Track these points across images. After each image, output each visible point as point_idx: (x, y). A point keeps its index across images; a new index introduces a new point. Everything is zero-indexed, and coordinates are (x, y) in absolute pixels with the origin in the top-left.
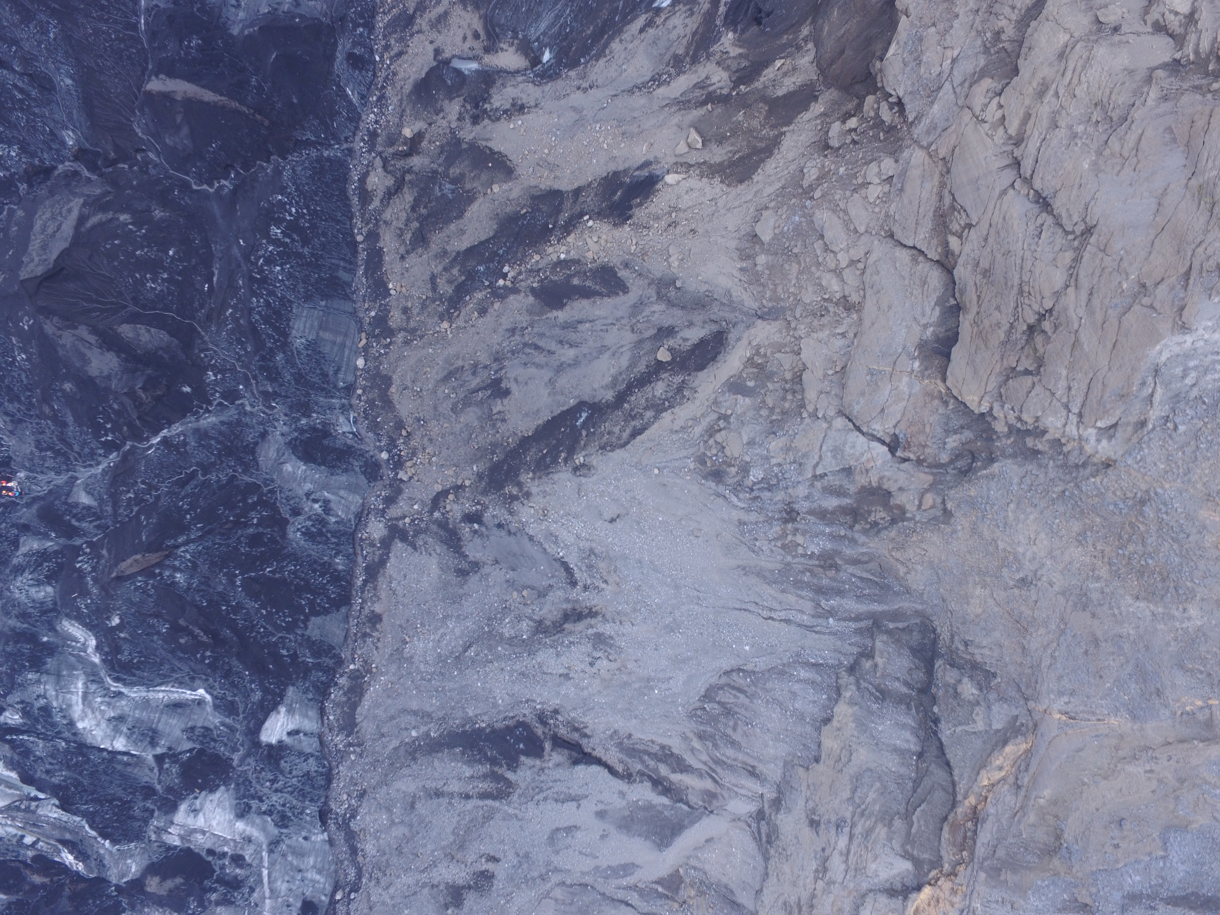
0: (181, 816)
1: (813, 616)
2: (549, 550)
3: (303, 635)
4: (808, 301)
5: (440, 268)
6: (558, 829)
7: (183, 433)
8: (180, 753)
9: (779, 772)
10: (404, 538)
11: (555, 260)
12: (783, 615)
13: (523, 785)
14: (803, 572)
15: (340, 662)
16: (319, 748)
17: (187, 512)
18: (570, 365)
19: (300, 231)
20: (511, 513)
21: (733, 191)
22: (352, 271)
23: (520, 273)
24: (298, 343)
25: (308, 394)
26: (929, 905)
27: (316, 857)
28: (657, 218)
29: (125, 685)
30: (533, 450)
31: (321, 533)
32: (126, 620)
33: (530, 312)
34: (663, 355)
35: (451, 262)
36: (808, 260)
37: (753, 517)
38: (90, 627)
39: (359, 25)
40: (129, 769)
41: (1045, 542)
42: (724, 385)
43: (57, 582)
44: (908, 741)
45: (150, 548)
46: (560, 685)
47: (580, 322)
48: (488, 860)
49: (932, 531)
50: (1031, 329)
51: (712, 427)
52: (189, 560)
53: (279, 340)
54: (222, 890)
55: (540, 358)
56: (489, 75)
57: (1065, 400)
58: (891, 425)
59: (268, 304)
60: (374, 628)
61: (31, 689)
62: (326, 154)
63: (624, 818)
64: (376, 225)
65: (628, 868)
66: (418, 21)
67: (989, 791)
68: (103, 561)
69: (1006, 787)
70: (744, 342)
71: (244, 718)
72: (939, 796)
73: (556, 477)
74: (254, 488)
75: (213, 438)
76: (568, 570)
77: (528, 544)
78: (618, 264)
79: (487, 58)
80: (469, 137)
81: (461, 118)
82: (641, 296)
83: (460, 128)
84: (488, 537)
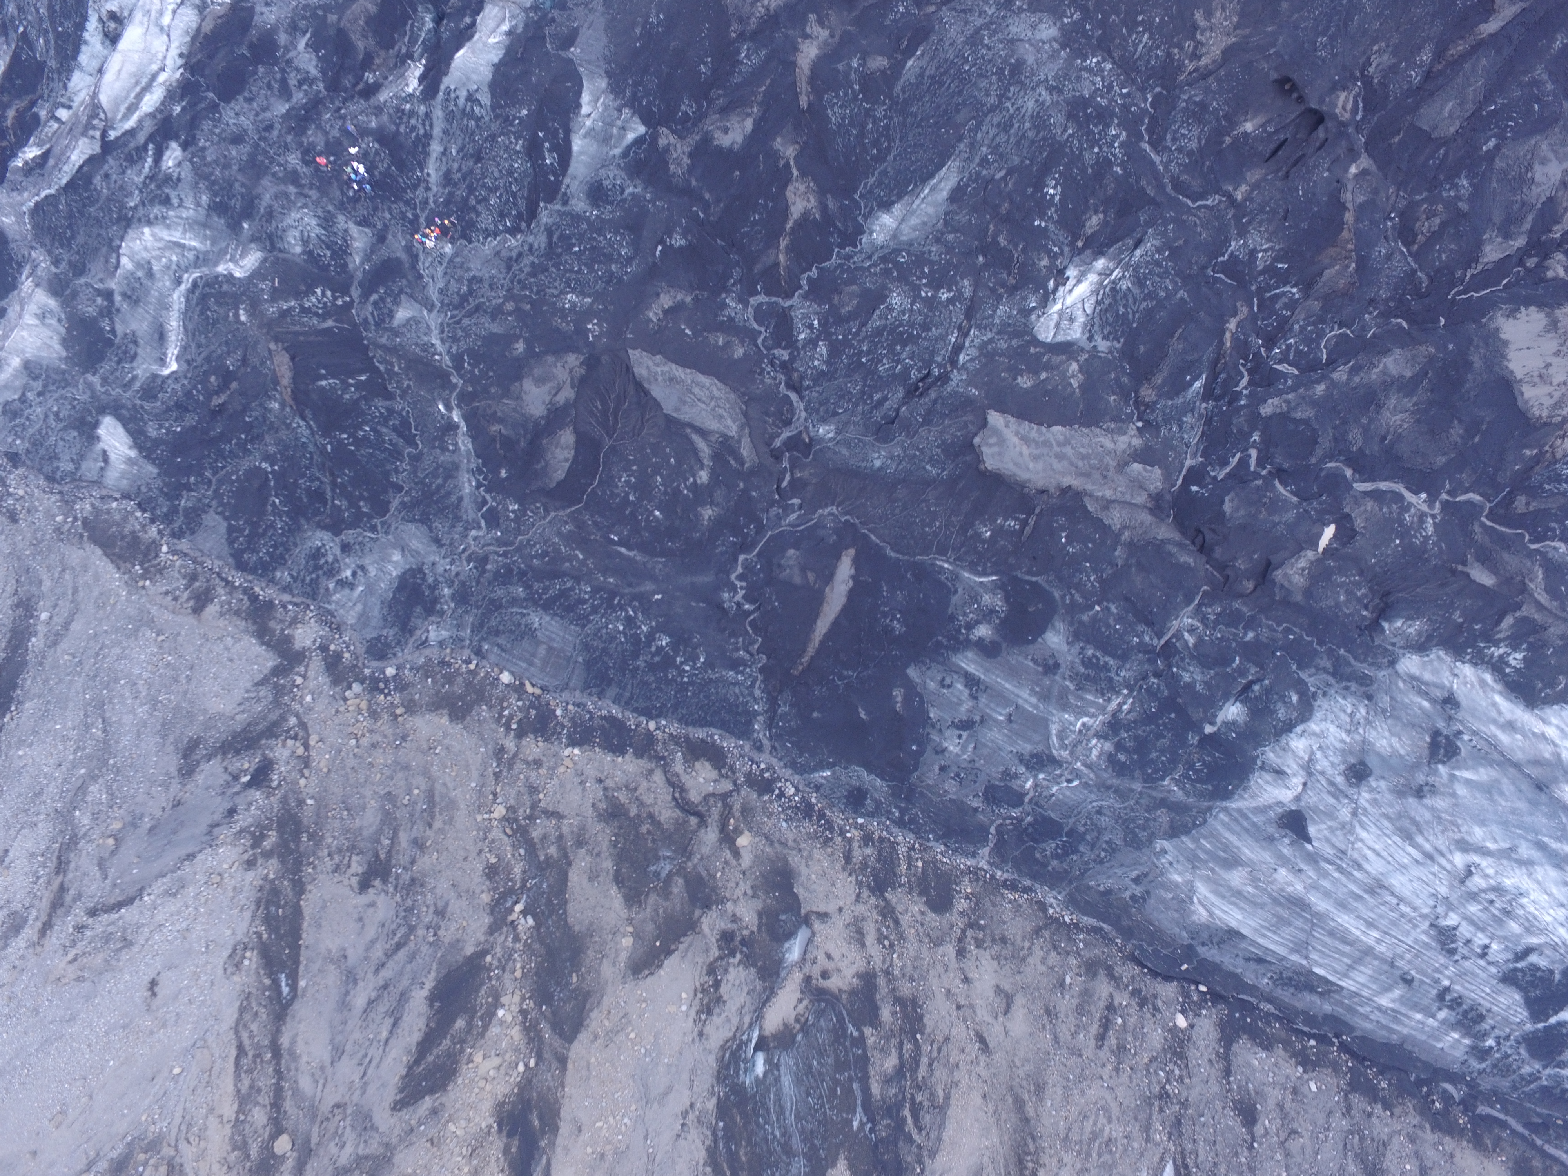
0: (41, 299)
2: (159, 883)
3: (210, 507)
5: (565, 830)
7: (457, 449)
8: (111, 320)
10: (277, 671)
11: (503, 1000)
15: (174, 536)
16: (84, 478)
17: (352, 435)
18: (347, 993)
19: (663, 667)
20: (241, 831)
22: (616, 700)
23: (516, 939)
24: (536, 618)
25: (478, 608)
29: (188, 292)
30: (289, 896)
31: (317, 568)
33: (452, 945)
34: (283, 1144)
35: (565, 848)
38: (250, 279)
39: (902, 815)
43: (305, 260)
47: (395, 1024)
53: (540, 598)
55: (380, 949)
56: (770, 976)
59: (582, 601)
60: (193, 596)
61: (192, 193)
62: (759, 720)
64: (656, 756)
66: (873, 901)
68: (315, 321)
71: (134, 405)
73: (248, 915)
74: (381, 509)
75: (445, 482)
76: (118, 906)
77: (183, 852)
78: (444, 1099)
79: (797, 977)
80: (706, 924)
81: (735, 919)
82: (377, 1129)
83: (722, 913)
84: (223, 794)
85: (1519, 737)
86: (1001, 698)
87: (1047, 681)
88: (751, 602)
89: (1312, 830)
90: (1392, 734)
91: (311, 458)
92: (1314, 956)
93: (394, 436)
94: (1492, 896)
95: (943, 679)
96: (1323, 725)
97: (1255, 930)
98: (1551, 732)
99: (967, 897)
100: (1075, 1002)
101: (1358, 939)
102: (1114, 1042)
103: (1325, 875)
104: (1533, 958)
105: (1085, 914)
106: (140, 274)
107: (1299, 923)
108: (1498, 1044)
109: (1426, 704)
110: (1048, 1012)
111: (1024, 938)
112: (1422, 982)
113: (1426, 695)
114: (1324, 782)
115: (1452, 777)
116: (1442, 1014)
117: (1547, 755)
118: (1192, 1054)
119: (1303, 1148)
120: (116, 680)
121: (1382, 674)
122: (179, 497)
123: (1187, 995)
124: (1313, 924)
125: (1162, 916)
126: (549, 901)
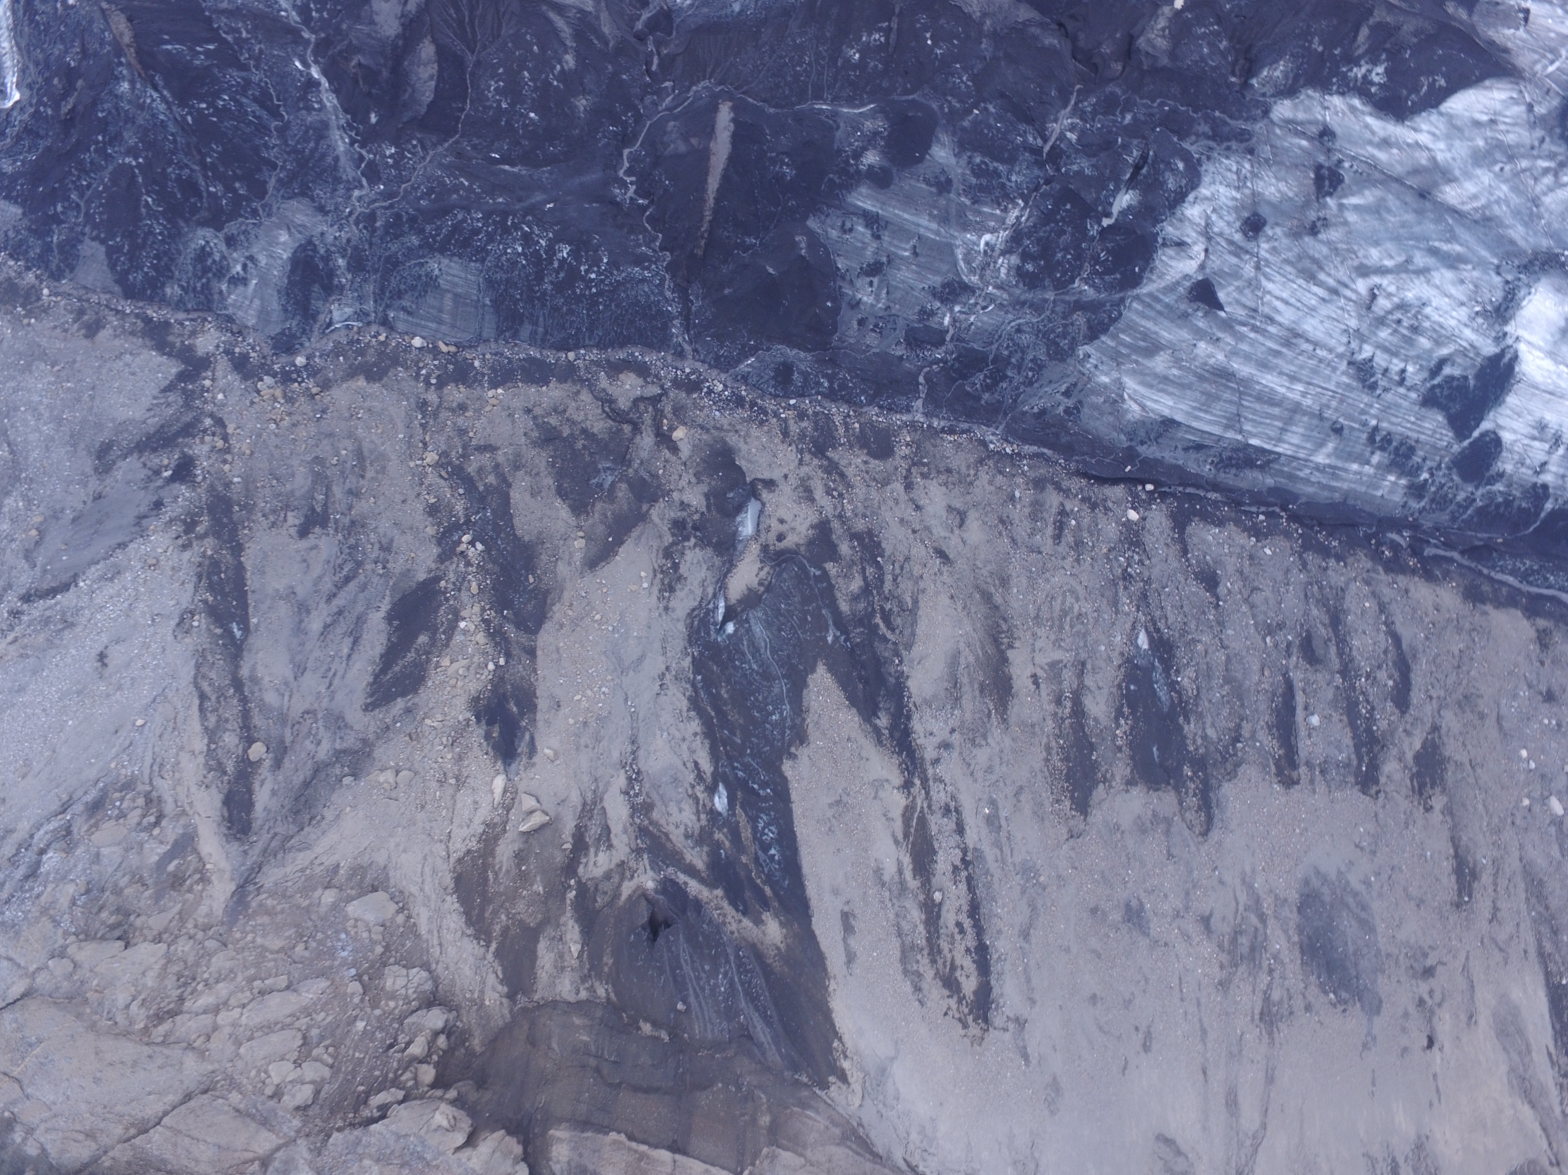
2: (93, 569)
3: (83, 234)
5: (500, 458)
7: (323, 107)
10: (182, 377)
11: (463, 614)
15: (53, 277)
18: (301, 621)
19: (569, 282)
20: (171, 521)
21: (447, 866)
22: (532, 340)
24: (435, 265)
25: (376, 271)
28: (460, 759)
30: (229, 560)
31: (206, 270)
32: (73, 12)
33: (407, 573)
34: (257, 751)
35: (503, 474)
39: (831, 383)
42: (195, 828)
47: (355, 642)
51: (157, 804)
52: (145, 101)
53: (435, 241)
55: (328, 583)
56: (728, 549)
59: (476, 231)
60: (83, 326)
62: (675, 323)
64: (579, 380)
66: (816, 462)
73: (190, 587)
74: (260, 191)
75: (317, 143)
76: (53, 592)
77: (113, 542)
78: (416, 700)
79: (755, 548)
80: (654, 514)
81: (683, 506)
82: (352, 728)
83: (670, 503)
84: (146, 488)
85: (1395, 151)
86: (902, 232)
87: (942, 202)
88: (643, 198)
89: (1221, 295)
90: (1278, 179)
91: (175, 141)
92: (1247, 427)
93: (255, 107)
94: (1398, 315)
95: (843, 224)
96: (1213, 188)
97: (1188, 413)
98: (1423, 138)
99: (907, 445)
100: (1027, 510)
101: (1285, 398)
102: (1071, 539)
103: (1242, 338)
104: (1447, 370)
105: (1025, 441)
107: (1227, 395)
108: (1432, 475)
109: (1304, 143)
110: (1002, 521)
111: (968, 467)
112: (1352, 428)
113: (1303, 135)
114: (1223, 243)
115: (1341, 207)
116: (1376, 458)
117: (1424, 162)
118: (1148, 540)
119: (1266, 600)
120: (16, 409)
121: (1259, 127)
122: (50, 233)
123: (1135, 496)
124: (1241, 393)
125: (1098, 423)
126: (496, 524)
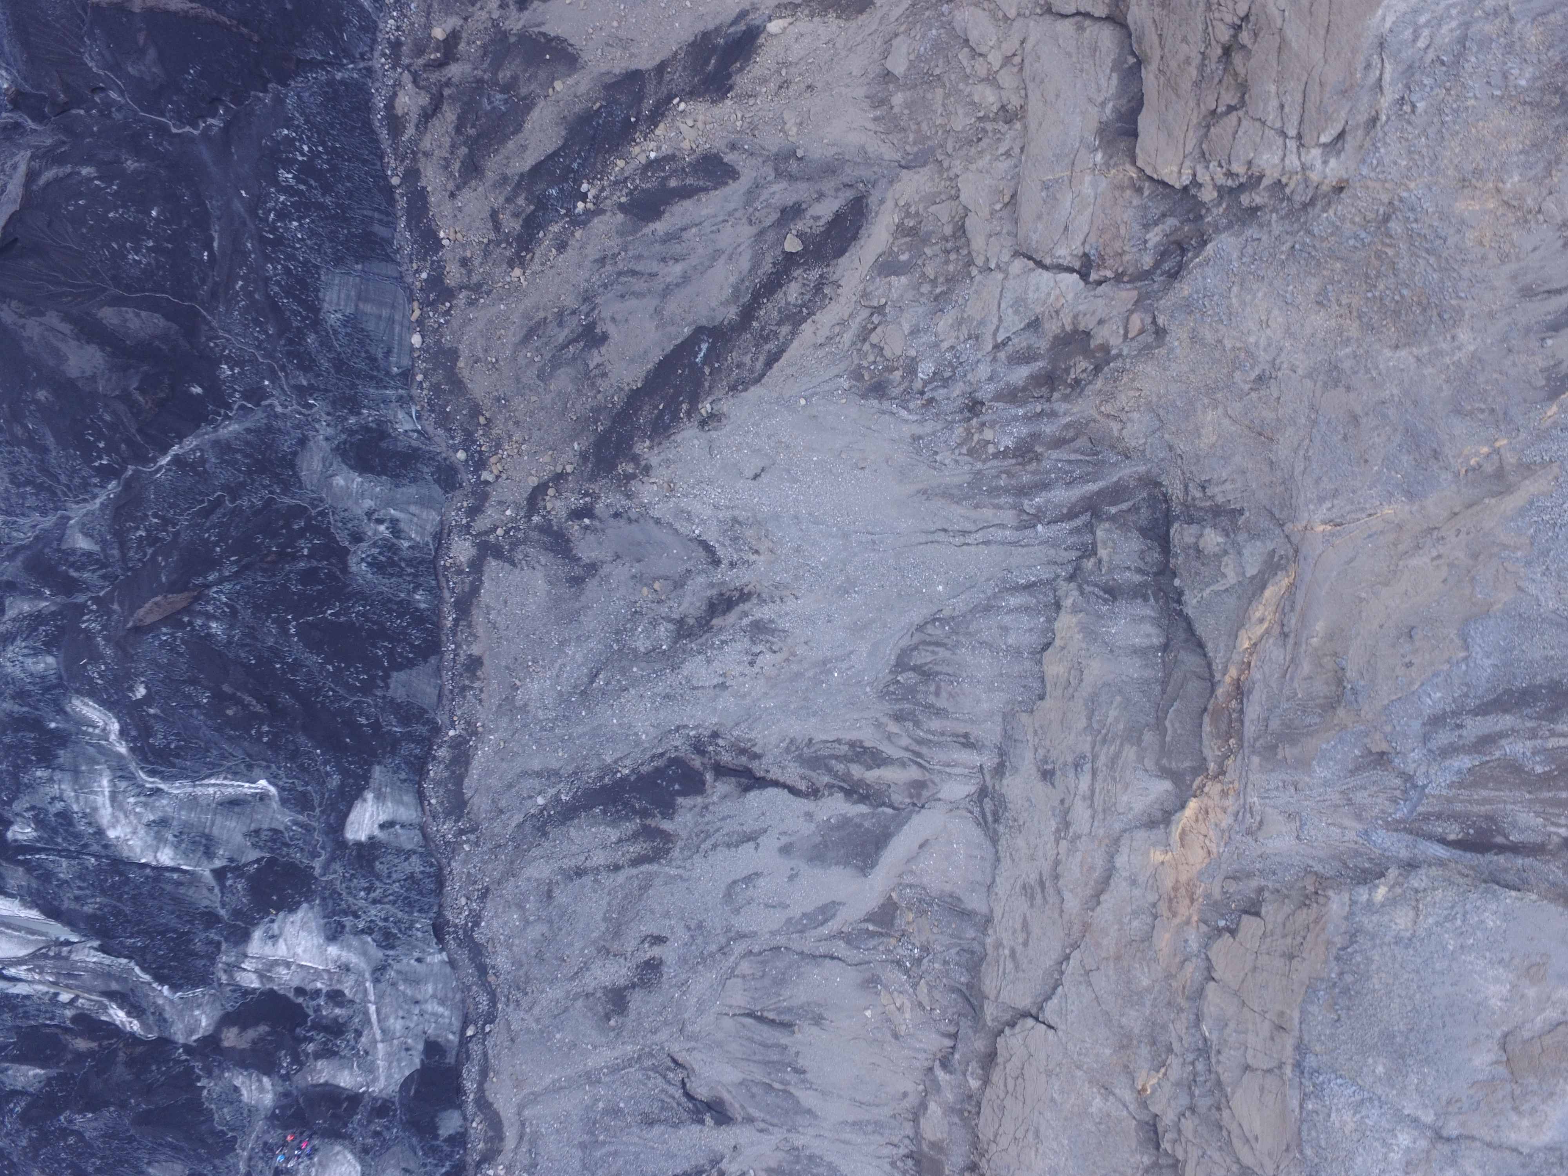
0: (256, 945)
1: (1017, 529)
2: (682, 530)
3: (384, 697)
4: (960, 128)
5: (501, 200)
6: (735, 882)
7: (198, 448)
8: (245, 865)
9: (999, 729)
10: (498, 554)
11: (644, 162)
12: (979, 536)
13: (684, 834)
14: (998, 477)
15: (436, 730)
16: (422, 843)
17: (216, 544)
19: (318, 175)
20: (629, 497)
21: (853, 25)
26: (1197, 820)
27: (436, 984)
28: (764, 81)
29: (164, 778)
30: (647, 408)
32: (154, 689)
33: (621, 234)
34: (792, 245)
35: (514, 190)
36: (953, 77)
37: (929, 427)
38: (108, 705)
40: (182, 890)
41: (1280, 320)
42: (872, 268)
43: (58, 650)
44: (1148, 636)
45: (173, 588)
46: (714, 699)
47: (684, 229)
48: (652, 945)
49: (1145, 362)
50: (1227, 51)
51: (864, 328)
52: (226, 604)
54: (320, 1037)
55: (639, 285)
57: (1278, 125)
58: (1079, 243)
59: (287, 271)
60: (474, 677)
61: (41, 790)
62: (339, 76)
63: (815, 846)
64: (415, 160)
65: (827, 911)
67: (1251, 654)
68: (115, 617)
69: (1271, 641)
70: (890, 203)
71: (322, 812)
72: (1194, 686)
73: (679, 438)
75: (238, 451)
76: (708, 549)
77: (655, 528)
78: (723, 148)
80: (517, 27)
82: (756, 179)
83: (504, 17)
84: (603, 531)
106: (170, 837)
120: (560, 695)
